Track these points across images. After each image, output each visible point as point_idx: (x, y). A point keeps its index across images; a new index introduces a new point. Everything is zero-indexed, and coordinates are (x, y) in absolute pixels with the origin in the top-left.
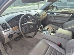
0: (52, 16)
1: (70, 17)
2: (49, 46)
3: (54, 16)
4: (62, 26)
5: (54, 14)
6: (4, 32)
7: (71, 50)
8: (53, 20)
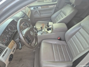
0: (37, 11)
1: (55, 8)
2: (52, 44)
3: (39, 11)
4: (51, 19)
5: (38, 8)
6: (2, 57)
7: (71, 39)
8: (39, 15)
